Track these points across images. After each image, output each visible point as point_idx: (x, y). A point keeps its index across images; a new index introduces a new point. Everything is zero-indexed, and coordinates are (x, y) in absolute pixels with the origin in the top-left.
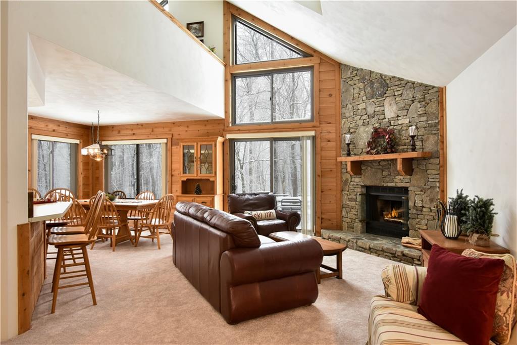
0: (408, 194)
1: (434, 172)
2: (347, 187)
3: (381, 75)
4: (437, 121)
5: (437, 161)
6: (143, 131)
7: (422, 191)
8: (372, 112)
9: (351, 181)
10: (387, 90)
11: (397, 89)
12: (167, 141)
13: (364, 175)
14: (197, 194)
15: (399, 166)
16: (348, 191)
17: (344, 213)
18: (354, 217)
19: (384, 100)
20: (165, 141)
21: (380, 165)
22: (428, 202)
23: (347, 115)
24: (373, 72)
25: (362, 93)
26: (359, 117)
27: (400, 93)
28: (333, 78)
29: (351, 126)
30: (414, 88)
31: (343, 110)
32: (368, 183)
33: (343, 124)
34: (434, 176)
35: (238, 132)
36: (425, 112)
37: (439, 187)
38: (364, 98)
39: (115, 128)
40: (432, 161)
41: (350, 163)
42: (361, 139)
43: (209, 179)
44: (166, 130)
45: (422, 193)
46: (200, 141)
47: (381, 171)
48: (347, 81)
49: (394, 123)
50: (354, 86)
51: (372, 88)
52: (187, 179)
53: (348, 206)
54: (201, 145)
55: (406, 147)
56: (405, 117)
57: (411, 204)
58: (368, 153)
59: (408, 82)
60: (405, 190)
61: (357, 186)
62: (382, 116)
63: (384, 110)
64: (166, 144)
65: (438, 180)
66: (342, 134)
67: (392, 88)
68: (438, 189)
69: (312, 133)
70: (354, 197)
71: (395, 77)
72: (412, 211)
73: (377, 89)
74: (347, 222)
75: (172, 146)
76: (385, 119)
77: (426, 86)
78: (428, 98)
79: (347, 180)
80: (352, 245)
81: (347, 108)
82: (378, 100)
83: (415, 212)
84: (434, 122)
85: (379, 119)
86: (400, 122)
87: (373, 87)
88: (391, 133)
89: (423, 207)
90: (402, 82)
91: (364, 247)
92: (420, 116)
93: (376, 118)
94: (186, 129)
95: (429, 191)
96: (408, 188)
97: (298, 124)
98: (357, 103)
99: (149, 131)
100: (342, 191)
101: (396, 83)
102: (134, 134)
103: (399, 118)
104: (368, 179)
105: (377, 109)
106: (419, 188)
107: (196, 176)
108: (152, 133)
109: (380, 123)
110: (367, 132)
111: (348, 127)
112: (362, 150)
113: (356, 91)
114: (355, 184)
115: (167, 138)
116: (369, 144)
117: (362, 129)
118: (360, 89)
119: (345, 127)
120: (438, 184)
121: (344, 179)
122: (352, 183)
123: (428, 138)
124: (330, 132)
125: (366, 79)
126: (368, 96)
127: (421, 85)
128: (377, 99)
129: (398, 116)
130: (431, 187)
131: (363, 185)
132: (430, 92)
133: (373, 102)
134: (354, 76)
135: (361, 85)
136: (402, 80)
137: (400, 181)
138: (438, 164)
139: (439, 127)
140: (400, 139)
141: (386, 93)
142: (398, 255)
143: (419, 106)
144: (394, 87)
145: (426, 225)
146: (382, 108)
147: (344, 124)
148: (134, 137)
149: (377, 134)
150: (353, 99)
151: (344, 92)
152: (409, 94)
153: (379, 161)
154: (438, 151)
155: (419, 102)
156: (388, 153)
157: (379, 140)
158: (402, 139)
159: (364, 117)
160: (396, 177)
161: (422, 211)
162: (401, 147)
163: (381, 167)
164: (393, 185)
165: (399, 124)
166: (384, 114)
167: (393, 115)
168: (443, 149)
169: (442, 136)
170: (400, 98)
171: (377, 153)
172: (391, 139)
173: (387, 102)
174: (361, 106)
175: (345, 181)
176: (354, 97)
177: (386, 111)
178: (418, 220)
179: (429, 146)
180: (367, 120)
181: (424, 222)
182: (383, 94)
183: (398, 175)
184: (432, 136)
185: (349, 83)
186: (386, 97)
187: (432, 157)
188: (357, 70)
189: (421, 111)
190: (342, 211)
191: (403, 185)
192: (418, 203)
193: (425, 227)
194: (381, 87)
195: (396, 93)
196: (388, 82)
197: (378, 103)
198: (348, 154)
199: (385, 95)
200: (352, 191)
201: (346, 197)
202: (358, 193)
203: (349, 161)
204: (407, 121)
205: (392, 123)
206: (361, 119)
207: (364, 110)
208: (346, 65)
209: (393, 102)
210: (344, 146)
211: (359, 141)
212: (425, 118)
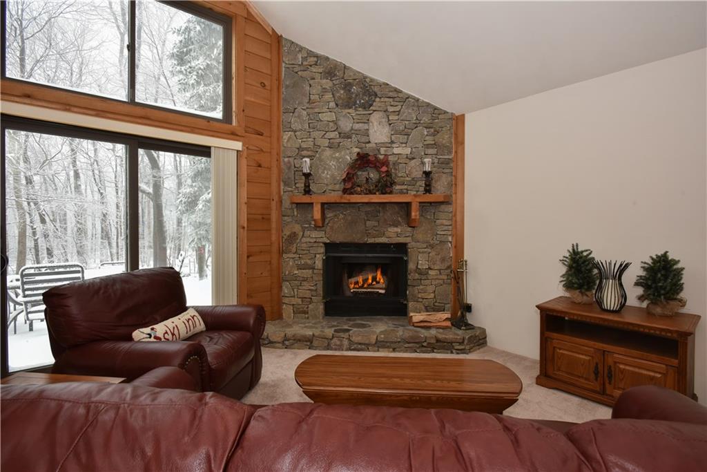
0: (407, 252)
1: (445, 222)
2: (295, 245)
3: (365, 77)
4: (450, 157)
5: (450, 208)
7: (428, 248)
8: (348, 129)
9: (303, 237)
10: (375, 101)
11: (392, 103)
13: (332, 227)
15: (415, 213)
16: (296, 253)
17: (286, 291)
18: (308, 294)
19: (370, 114)
21: (360, 211)
22: (438, 262)
23: (294, 126)
24: (349, 68)
25: (328, 96)
26: (321, 133)
27: (397, 109)
28: (268, 56)
29: (304, 145)
30: (418, 106)
31: (284, 117)
32: (339, 238)
33: (285, 141)
34: (446, 228)
36: (433, 142)
37: (451, 242)
38: (332, 104)
40: (442, 207)
41: (319, 206)
42: (325, 169)
45: (429, 250)
47: (363, 220)
48: (296, 70)
49: (385, 151)
50: (311, 82)
51: (347, 91)
53: (295, 278)
55: (406, 187)
56: (404, 145)
57: (411, 266)
58: (345, 191)
59: (408, 97)
60: (402, 248)
61: (316, 245)
62: (365, 139)
63: (368, 130)
65: (450, 233)
66: (283, 157)
67: (382, 100)
68: (450, 245)
69: (239, 146)
70: (310, 262)
71: (388, 85)
72: (413, 276)
73: (356, 96)
74: (293, 305)
76: (369, 142)
77: (436, 108)
78: (439, 125)
79: (294, 234)
80: (338, 343)
81: (296, 114)
82: (357, 112)
83: (417, 276)
84: (447, 157)
85: (359, 142)
86: (396, 151)
87: (349, 90)
89: (429, 269)
90: (400, 95)
91: (367, 342)
92: (428, 146)
93: (354, 139)
95: (439, 247)
96: (405, 244)
98: (316, 110)
100: (283, 253)
101: (391, 94)
103: (393, 145)
104: (340, 232)
105: (357, 126)
106: (424, 242)
109: (362, 149)
110: (338, 159)
111: (298, 146)
112: (327, 186)
113: (316, 90)
114: (312, 240)
117: (326, 153)
118: (322, 88)
119: (289, 146)
120: (450, 238)
121: (287, 232)
122: (304, 240)
123: (438, 178)
124: (262, 151)
125: (335, 75)
126: (340, 102)
127: (428, 105)
128: (356, 110)
129: (392, 142)
130: (441, 242)
131: (329, 241)
132: (440, 117)
133: (349, 113)
134: (311, 66)
135: (327, 83)
136: (401, 91)
137: (394, 234)
138: (452, 212)
139: (453, 165)
140: (396, 174)
141: (372, 105)
142: (429, 343)
143: (426, 133)
144: (387, 100)
145: (434, 292)
146: (366, 127)
147: (288, 141)
149: (363, 161)
150: (309, 102)
151: (287, 87)
152: (410, 114)
153: (359, 206)
154: (451, 196)
155: (425, 128)
156: (386, 193)
158: (400, 175)
159: (331, 135)
160: (389, 230)
161: (427, 274)
162: (398, 187)
163: (362, 215)
165: (393, 154)
166: (369, 136)
167: (384, 139)
168: (456, 193)
169: (456, 177)
170: (397, 117)
173: (376, 118)
174: (327, 117)
175: (289, 236)
176: (310, 99)
177: (371, 132)
178: (421, 287)
179: (440, 189)
180: (338, 141)
181: (431, 289)
182: (367, 106)
183: (390, 225)
184: (444, 175)
185: (299, 73)
186: (374, 111)
187: (442, 203)
188: (317, 56)
189: (430, 140)
190: (281, 287)
191: (401, 240)
192: (423, 264)
193: (432, 295)
194: (364, 94)
195: (391, 109)
196: (376, 89)
197: (358, 117)
198: (307, 191)
199: (371, 108)
200: (305, 252)
201: (291, 263)
202: (318, 256)
203: (317, 203)
204: (408, 151)
205: (382, 150)
206: (326, 136)
207: (331, 124)
208: (293, 42)
209: (384, 120)
210: (289, 178)
211: (320, 171)
212: (434, 151)
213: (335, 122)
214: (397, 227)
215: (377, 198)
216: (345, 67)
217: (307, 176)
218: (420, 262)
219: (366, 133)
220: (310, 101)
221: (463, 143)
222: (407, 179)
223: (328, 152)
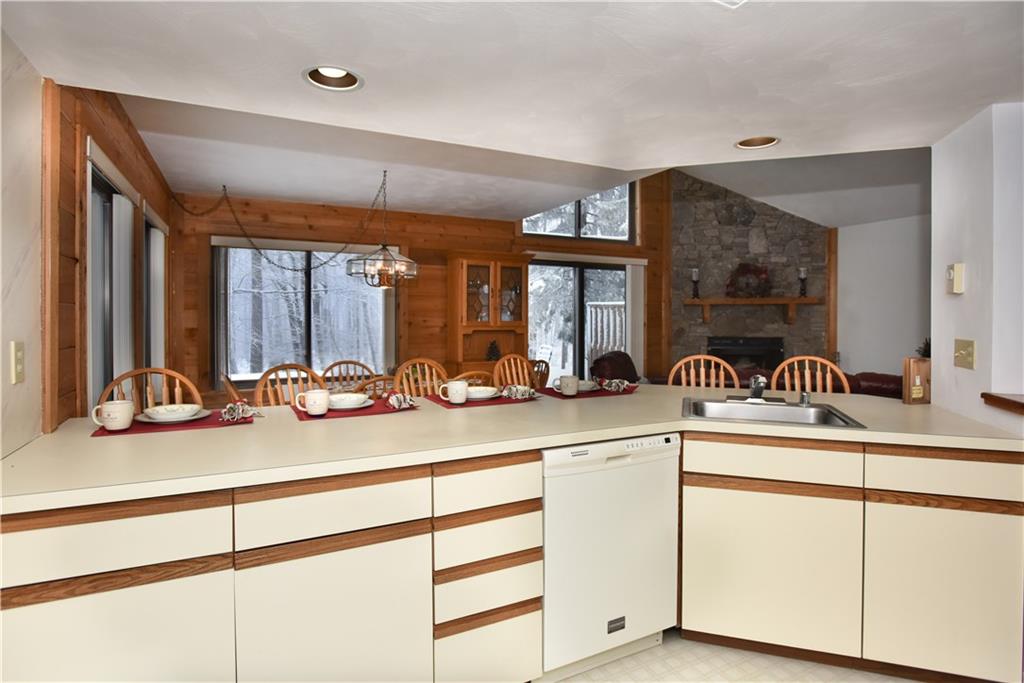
1: (818, 320)
2: (682, 339)
3: (743, 198)
4: (824, 264)
5: (823, 308)
8: (729, 242)
10: (753, 219)
11: (769, 220)
16: (683, 345)
19: (749, 230)
23: (682, 241)
24: (731, 191)
25: (712, 216)
26: (706, 246)
27: (774, 224)
29: (690, 257)
30: (793, 222)
31: (674, 234)
33: (674, 253)
36: (808, 252)
37: (824, 337)
38: (715, 222)
40: (817, 307)
41: (708, 308)
42: (710, 276)
48: (682, 195)
49: (763, 260)
50: (697, 205)
51: (730, 211)
55: (782, 290)
56: (780, 255)
58: (728, 295)
59: (785, 214)
60: (779, 342)
62: (745, 250)
63: (747, 243)
67: (760, 217)
68: (823, 339)
71: (766, 204)
73: (737, 214)
76: (749, 253)
78: (813, 237)
81: (684, 231)
82: (738, 229)
84: (821, 264)
85: (739, 253)
86: (773, 260)
88: (766, 271)
90: (777, 213)
92: (802, 256)
93: (735, 250)
95: (813, 341)
96: (783, 338)
98: (702, 228)
101: (769, 212)
103: (770, 255)
104: (722, 327)
105: (738, 240)
107: (492, 325)
109: (743, 259)
110: (721, 267)
111: (685, 257)
113: (701, 211)
114: (698, 336)
116: (733, 283)
118: (707, 209)
119: (678, 257)
120: (823, 334)
121: (676, 328)
122: (691, 334)
125: (718, 197)
126: (722, 220)
127: (803, 220)
128: (737, 227)
129: (769, 253)
130: (815, 337)
132: (814, 230)
133: (730, 229)
134: (696, 191)
135: (711, 205)
137: (771, 330)
138: (824, 311)
139: (827, 271)
140: (774, 280)
141: (751, 222)
143: (801, 244)
144: (765, 217)
146: (746, 240)
147: (677, 253)
149: (744, 269)
150: (694, 221)
152: (786, 228)
154: (824, 297)
155: (801, 240)
158: (778, 280)
159: (714, 247)
160: (766, 326)
162: (775, 291)
164: (761, 335)
165: (771, 262)
166: (748, 248)
167: (762, 250)
169: (829, 281)
170: (773, 232)
172: (766, 280)
173: (754, 233)
174: (711, 233)
175: (677, 331)
177: (750, 245)
179: (814, 291)
180: (720, 252)
182: (746, 223)
184: (818, 280)
185: (687, 198)
186: (753, 227)
187: (816, 304)
188: (702, 183)
189: (804, 250)
191: (779, 335)
194: (744, 213)
195: (768, 225)
196: (755, 208)
197: (739, 232)
198: (696, 295)
199: (750, 224)
200: (691, 344)
202: (702, 347)
203: (707, 305)
204: (784, 260)
205: (761, 260)
206: (710, 249)
207: (715, 239)
209: (762, 234)
210: (677, 284)
211: (705, 277)
212: (809, 259)
213: (718, 238)
214: (773, 323)
215: (757, 301)
216: (727, 191)
217: (696, 283)
219: (746, 245)
220: (696, 220)
221: (836, 253)
222: (784, 283)
223: (712, 263)
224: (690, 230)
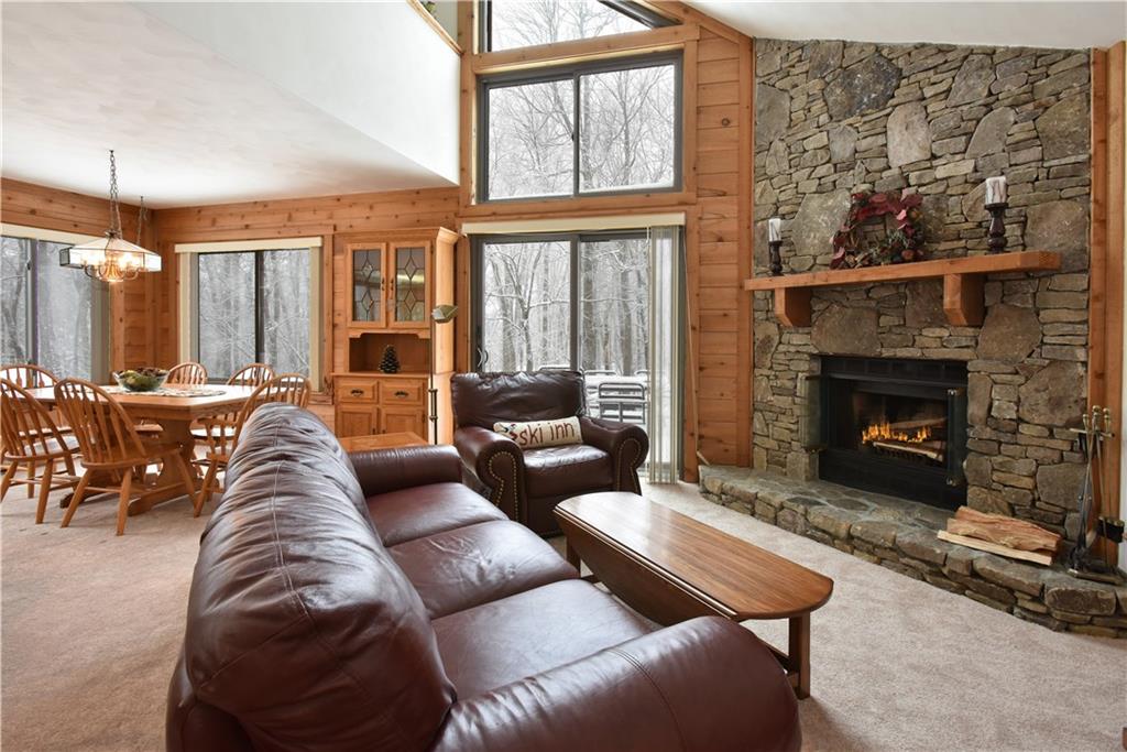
0: (966, 380)
1: (1064, 315)
2: (770, 355)
3: (878, 49)
4: (1085, 157)
5: (1081, 282)
6: (268, 220)
7: (1017, 373)
8: (848, 153)
9: (780, 343)
10: (898, 87)
11: (932, 80)
12: (323, 243)
13: (820, 328)
14: (386, 372)
15: (951, 298)
16: (771, 368)
17: (758, 425)
18: (786, 436)
19: (888, 115)
20: (317, 242)
21: (869, 298)
22: (1043, 409)
23: (772, 169)
24: (852, 44)
25: (817, 106)
26: (807, 171)
27: (944, 86)
28: (734, 77)
29: (782, 197)
30: (993, 67)
31: (759, 160)
32: (832, 348)
33: (758, 196)
34: (1068, 328)
35: (493, 218)
36: (1034, 133)
37: (1085, 364)
38: (824, 118)
39: (203, 213)
40: (1057, 279)
41: (783, 294)
42: (811, 230)
43: (415, 336)
44: (322, 216)
45: (1019, 379)
46: (394, 240)
47: (874, 315)
48: (772, 82)
49: (920, 177)
50: (792, 93)
51: (848, 86)
52: (363, 335)
53: (770, 407)
54: (396, 250)
55: (962, 243)
56: (958, 157)
57: (975, 410)
58: (835, 265)
59: (971, 51)
60: (957, 371)
61: (797, 357)
62: (880, 163)
63: (885, 145)
64: (321, 248)
65: (1082, 340)
66: (756, 222)
67: (913, 79)
68: (1081, 370)
69: (678, 219)
70: (789, 384)
71: (923, 45)
72: (978, 432)
73: (863, 89)
74: (767, 449)
75: (333, 255)
76: (890, 168)
77: (1039, 61)
78: (1050, 89)
79: (768, 339)
80: (790, 518)
81: (772, 151)
82: (866, 119)
83: (988, 433)
84: (1073, 159)
85: (868, 172)
86: (940, 173)
87: (850, 84)
88: (913, 204)
89: (1020, 420)
90: (950, 56)
91: (832, 530)
92: (1016, 146)
93: (859, 168)
94: (367, 213)
95: (1046, 374)
96: (965, 363)
97: (642, 196)
98: (799, 136)
99: (281, 218)
100: (754, 367)
101: (929, 61)
102: (247, 227)
103: (935, 163)
104: (833, 335)
105: (864, 144)
106: (1006, 362)
107: (384, 326)
108: (289, 224)
109: (873, 183)
110: (830, 210)
111: (774, 200)
112: (815, 258)
113: (800, 101)
114: (792, 349)
115: (322, 236)
116: (840, 239)
117: (815, 203)
118: (809, 96)
119: (763, 201)
120: (1081, 354)
121: (760, 336)
122: (782, 348)
123: (1046, 213)
124: (724, 217)
125: (828, 66)
126: (835, 110)
127: (1020, 53)
128: (863, 116)
129: (934, 157)
130: (1053, 362)
131: (816, 352)
132: (1053, 70)
133: (851, 125)
134: (793, 66)
135: (815, 85)
136: (952, 49)
137: (934, 343)
138: (1084, 291)
139: (1091, 175)
140: (941, 220)
141: (893, 96)
142: (951, 572)
143: (1012, 119)
144: (921, 76)
145: (1033, 476)
146: (881, 140)
147: (762, 195)
148: (247, 234)
150: (789, 127)
151: (761, 112)
152: (974, 88)
153: (867, 288)
154: (1084, 250)
155: (1012, 106)
156: (904, 261)
157: (869, 228)
158: (948, 220)
159: (821, 171)
160: (925, 332)
161: (1015, 432)
162: (943, 246)
163: (873, 304)
164: (912, 353)
165: (936, 180)
166: (887, 157)
167: (916, 154)
168: (1103, 243)
169: (1103, 205)
170: (942, 105)
171: (869, 262)
172: (913, 224)
173: (899, 119)
174: (814, 142)
175: (763, 341)
176: (791, 120)
177: (891, 147)
178: (999, 459)
179: (1049, 235)
180: (832, 178)
181: (1024, 466)
182: (883, 101)
183: (930, 325)
184: (1061, 206)
185: (777, 85)
186: (896, 106)
187: (1058, 271)
188: (802, 47)
189: (1019, 132)
190: (753, 418)
191: (952, 354)
192: (1005, 410)
193: (1028, 482)
194: (877, 81)
195: (929, 92)
196: (900, 63)
197: (867, 127)
198: (774, 270)
199: (891, 102)
200: (782, 368)
201: (764, 384)
202: (800, 375)
203: (780, 289)
204: (968, 166)
205: (913, 178)
206: (813, 176)
207: (822, 152)
208: (769, 40)
209: (915, 118)
210: (763, 252)
211: (804, 235)
212: (1036, 152)
214: (942, 326)
216: (845, 45)
218: (996, 403)
219: (883, 152)
220: (791, 124)
222: (966, 226)
223: (817, 202)
224: (780, 146)
